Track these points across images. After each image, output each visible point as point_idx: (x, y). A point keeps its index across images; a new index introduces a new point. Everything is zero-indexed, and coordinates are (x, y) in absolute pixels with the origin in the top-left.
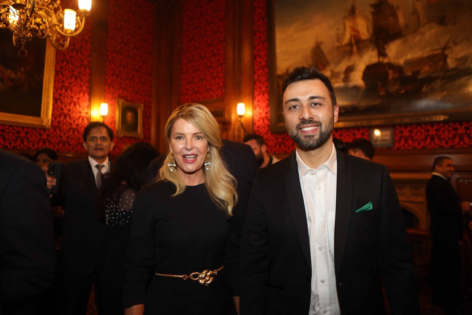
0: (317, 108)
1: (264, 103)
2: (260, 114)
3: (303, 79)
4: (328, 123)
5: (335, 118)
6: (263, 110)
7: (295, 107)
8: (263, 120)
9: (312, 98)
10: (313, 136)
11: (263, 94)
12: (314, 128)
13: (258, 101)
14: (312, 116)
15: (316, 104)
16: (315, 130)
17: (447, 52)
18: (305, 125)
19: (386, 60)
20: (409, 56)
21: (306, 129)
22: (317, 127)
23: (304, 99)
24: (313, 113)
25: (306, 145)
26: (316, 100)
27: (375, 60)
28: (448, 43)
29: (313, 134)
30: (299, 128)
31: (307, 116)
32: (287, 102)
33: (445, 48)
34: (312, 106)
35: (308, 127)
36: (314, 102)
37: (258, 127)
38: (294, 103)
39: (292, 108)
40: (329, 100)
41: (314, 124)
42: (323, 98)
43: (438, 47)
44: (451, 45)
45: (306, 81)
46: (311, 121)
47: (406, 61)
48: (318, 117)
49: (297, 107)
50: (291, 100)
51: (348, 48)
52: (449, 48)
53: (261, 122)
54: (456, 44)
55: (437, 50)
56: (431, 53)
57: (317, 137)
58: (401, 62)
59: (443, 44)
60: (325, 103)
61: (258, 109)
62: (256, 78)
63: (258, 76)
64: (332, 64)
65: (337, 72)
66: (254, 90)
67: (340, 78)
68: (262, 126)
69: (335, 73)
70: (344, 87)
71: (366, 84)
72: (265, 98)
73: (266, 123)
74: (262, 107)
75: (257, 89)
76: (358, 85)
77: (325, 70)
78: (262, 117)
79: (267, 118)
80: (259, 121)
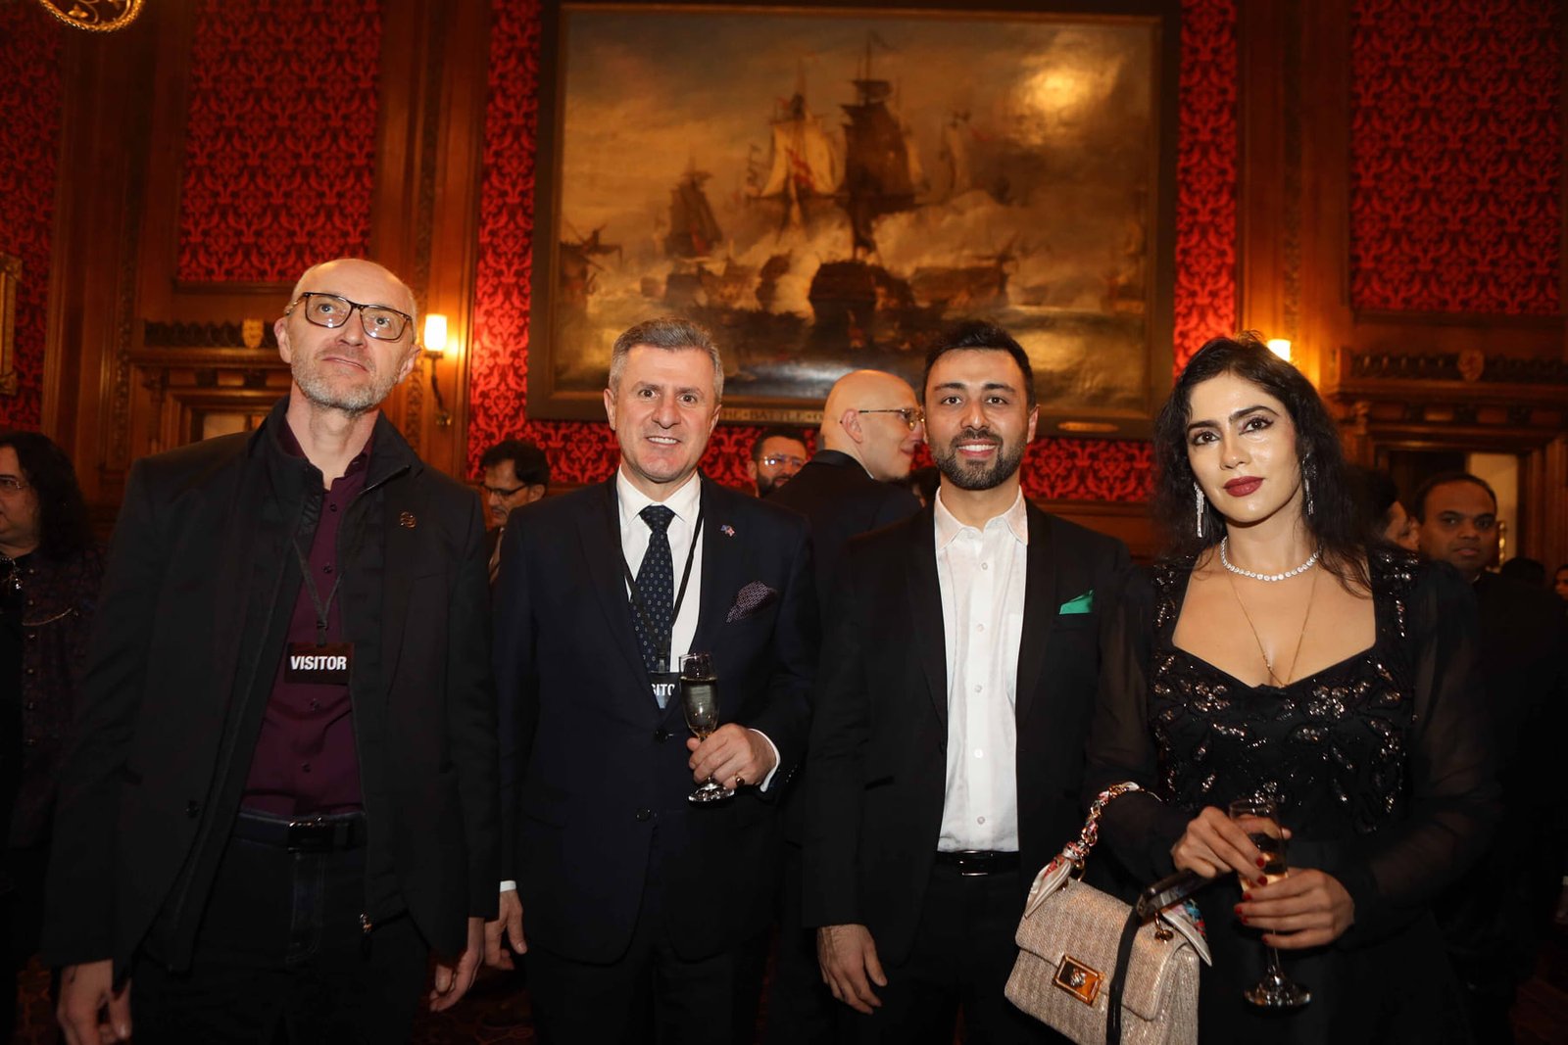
0: (998, 409)
1: (506, 321)
2: (494, 355)
3: (975, 345)
4: (1015, 441)
5: (1029, 434)
6: (505, 345)
7: (953, 400)
8: (503, 377)
9: (991, 386)
10: (983, 464)
11: (507, 296)
12: (987, 447)
13: (489, 313)
14: (986, 423)
15: (996, 400)
16: (989, 452)
17: (1007, 268)
18: (972, 440)
19: (871, 260)
20: (926, 261)
21: (972, 448)
22: (992, 447)
23: (975, 387)
24: (990, 418)
25: (968, 480)
26: (997, 392)
27: (845, 253)
28: (1010, 246)
29: (984, 459)
30: (956, 442)
31: (976, 422)
32: (937, 388)
33: (1003, 258)
34: (988, 404)
35: (976, 444)
36: (994, 396)
37: (484, 395)
38: (951, 392)
39: (948, 402)
40: (1022, 397)
41: (988, 440)
42: (1013, 390)
43: (990, 252)
44: (1016, 253)
45: (981, 351)
46: (984, 433)
47: (918, 270)
48: (997, 428)
49: (958, 401)
50: (947, 386)
51: (777, 207)
52: (1013, 259)
53: (495, 380)
54: (1026, 252)
55: (988, 258)
56: (975, 263)
57: (990, 466)
58: (907, 271)
59: (999, 247)
60: (1015, 401)
61: (486, 339)
62: (485, 239)
63: (493, 233)
64: (731, 243)
65: (743, 268)
66: (477, 276)
67: (750, 287)
68: (496, 393)
69: (736, 268)
70: (758, 312)
71: (817, 312)
72: (513, 307)
73: (513, 385)
74: (501, 334)
75: (485, 276)
76: (797, 313)
77: (708, 255)
78: (499, 366)
79: (516, 370)
80: (486, 377)
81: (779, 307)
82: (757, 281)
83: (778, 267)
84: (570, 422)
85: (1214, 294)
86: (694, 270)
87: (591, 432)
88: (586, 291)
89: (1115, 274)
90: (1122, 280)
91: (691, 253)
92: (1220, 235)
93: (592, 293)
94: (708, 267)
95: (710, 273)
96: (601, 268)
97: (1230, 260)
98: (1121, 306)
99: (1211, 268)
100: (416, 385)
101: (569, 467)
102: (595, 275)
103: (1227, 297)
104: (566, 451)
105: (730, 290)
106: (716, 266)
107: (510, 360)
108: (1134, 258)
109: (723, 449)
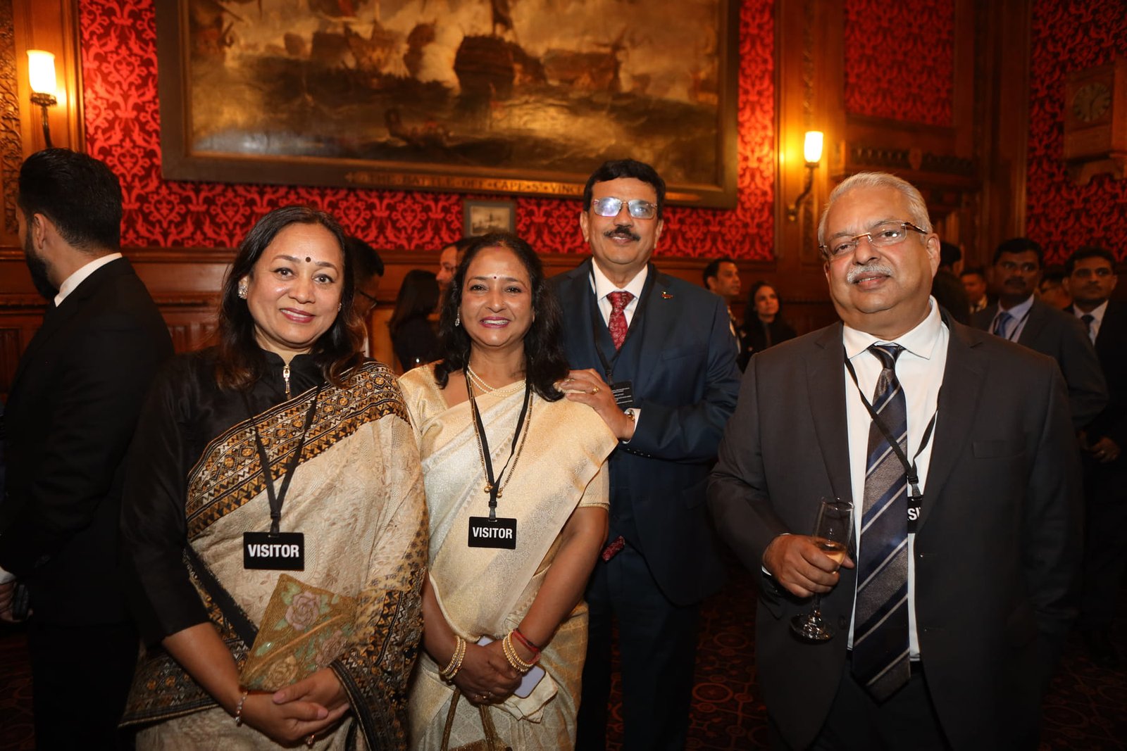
1: (125, 70)
2: (113, 106)
6: (126, 97)
8: (127, 132)
11: (123, 40)
13: (100, 58)
17: (620, 56)
19: (508, 37)
20: (556, 43)
27: (485, 28)
28: (621, 37)
33: (617, 47)
37: (105, 152)
43: (606, 41)
44: (626, 43)
47: (549, 51)
52: (624, 48)
53: (117, 136)
54: (634, 44)
55: (605, 45)
56: (595, 49)
58: (539, 50)
59: (614, 36)
61: (100, 87)
64: (377, 6)
65: (390, 32)
66: (80, 12)
67: (398, 52)
68: (119, 150)
69: (383, 32)
70: (406, 78)
71: (462, 82)
72: (131, 54)
73: (140, 141)
74: (120, 83)
75: (90, 13)
76: (444, 82)
77: (354, 16)
78: (121, 119)
79: (143, 126)
80: (104, 131)
81: (426, 76)
82: (404, 47)
83: (423, 35)
84: (211, 185)
85: (760, 93)
86: (340, 30)
87: (237, 195)
88: (222, 42)
89: (696, 70)
90: (702, 75)
91: (337, 11)
92: (764, 46)
93: (229, 46)
94: (356, 28)
95: (357, 35)
96: (239, 19)
97: (770, 67)
98: (702, 97)
99: (758, 72)
100: (11, 136)
101: (215, 232)
102: (231, 25)
103: (768, 97)
104: (210, 215)
105: (378, 54)
106: (363, 28)
107: (133, 114)
108: (710, 57)
109: (376, 213)
